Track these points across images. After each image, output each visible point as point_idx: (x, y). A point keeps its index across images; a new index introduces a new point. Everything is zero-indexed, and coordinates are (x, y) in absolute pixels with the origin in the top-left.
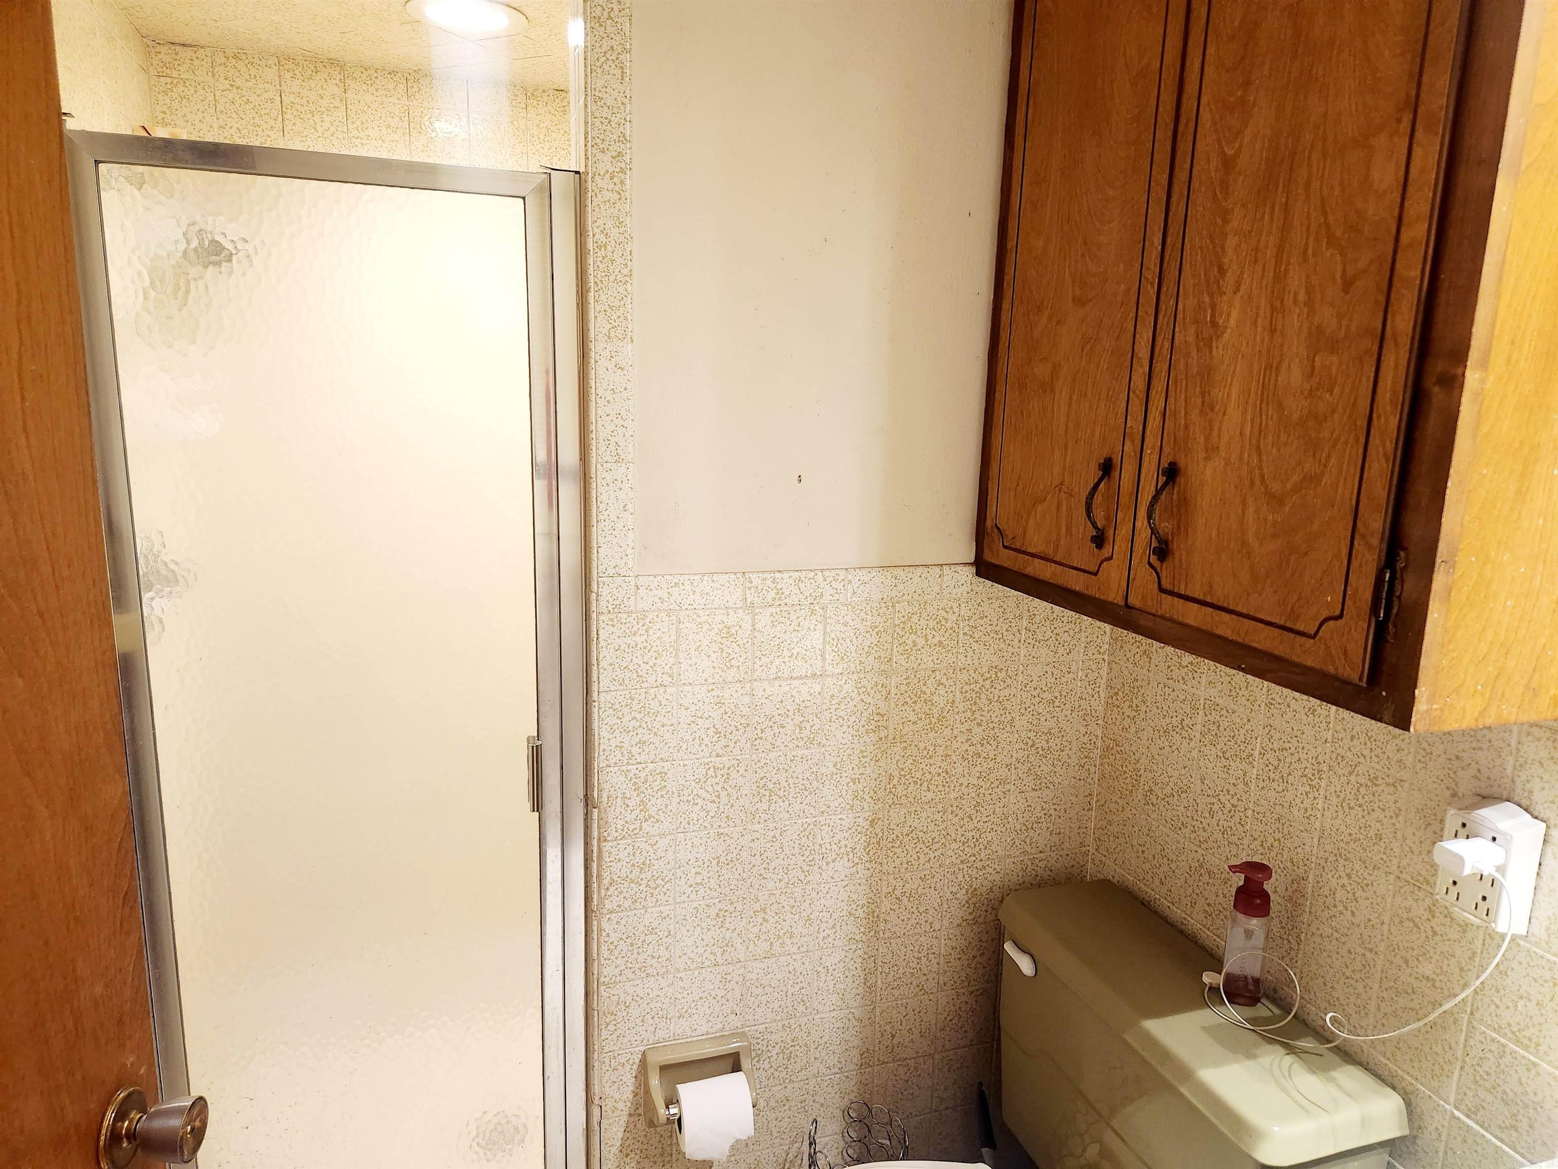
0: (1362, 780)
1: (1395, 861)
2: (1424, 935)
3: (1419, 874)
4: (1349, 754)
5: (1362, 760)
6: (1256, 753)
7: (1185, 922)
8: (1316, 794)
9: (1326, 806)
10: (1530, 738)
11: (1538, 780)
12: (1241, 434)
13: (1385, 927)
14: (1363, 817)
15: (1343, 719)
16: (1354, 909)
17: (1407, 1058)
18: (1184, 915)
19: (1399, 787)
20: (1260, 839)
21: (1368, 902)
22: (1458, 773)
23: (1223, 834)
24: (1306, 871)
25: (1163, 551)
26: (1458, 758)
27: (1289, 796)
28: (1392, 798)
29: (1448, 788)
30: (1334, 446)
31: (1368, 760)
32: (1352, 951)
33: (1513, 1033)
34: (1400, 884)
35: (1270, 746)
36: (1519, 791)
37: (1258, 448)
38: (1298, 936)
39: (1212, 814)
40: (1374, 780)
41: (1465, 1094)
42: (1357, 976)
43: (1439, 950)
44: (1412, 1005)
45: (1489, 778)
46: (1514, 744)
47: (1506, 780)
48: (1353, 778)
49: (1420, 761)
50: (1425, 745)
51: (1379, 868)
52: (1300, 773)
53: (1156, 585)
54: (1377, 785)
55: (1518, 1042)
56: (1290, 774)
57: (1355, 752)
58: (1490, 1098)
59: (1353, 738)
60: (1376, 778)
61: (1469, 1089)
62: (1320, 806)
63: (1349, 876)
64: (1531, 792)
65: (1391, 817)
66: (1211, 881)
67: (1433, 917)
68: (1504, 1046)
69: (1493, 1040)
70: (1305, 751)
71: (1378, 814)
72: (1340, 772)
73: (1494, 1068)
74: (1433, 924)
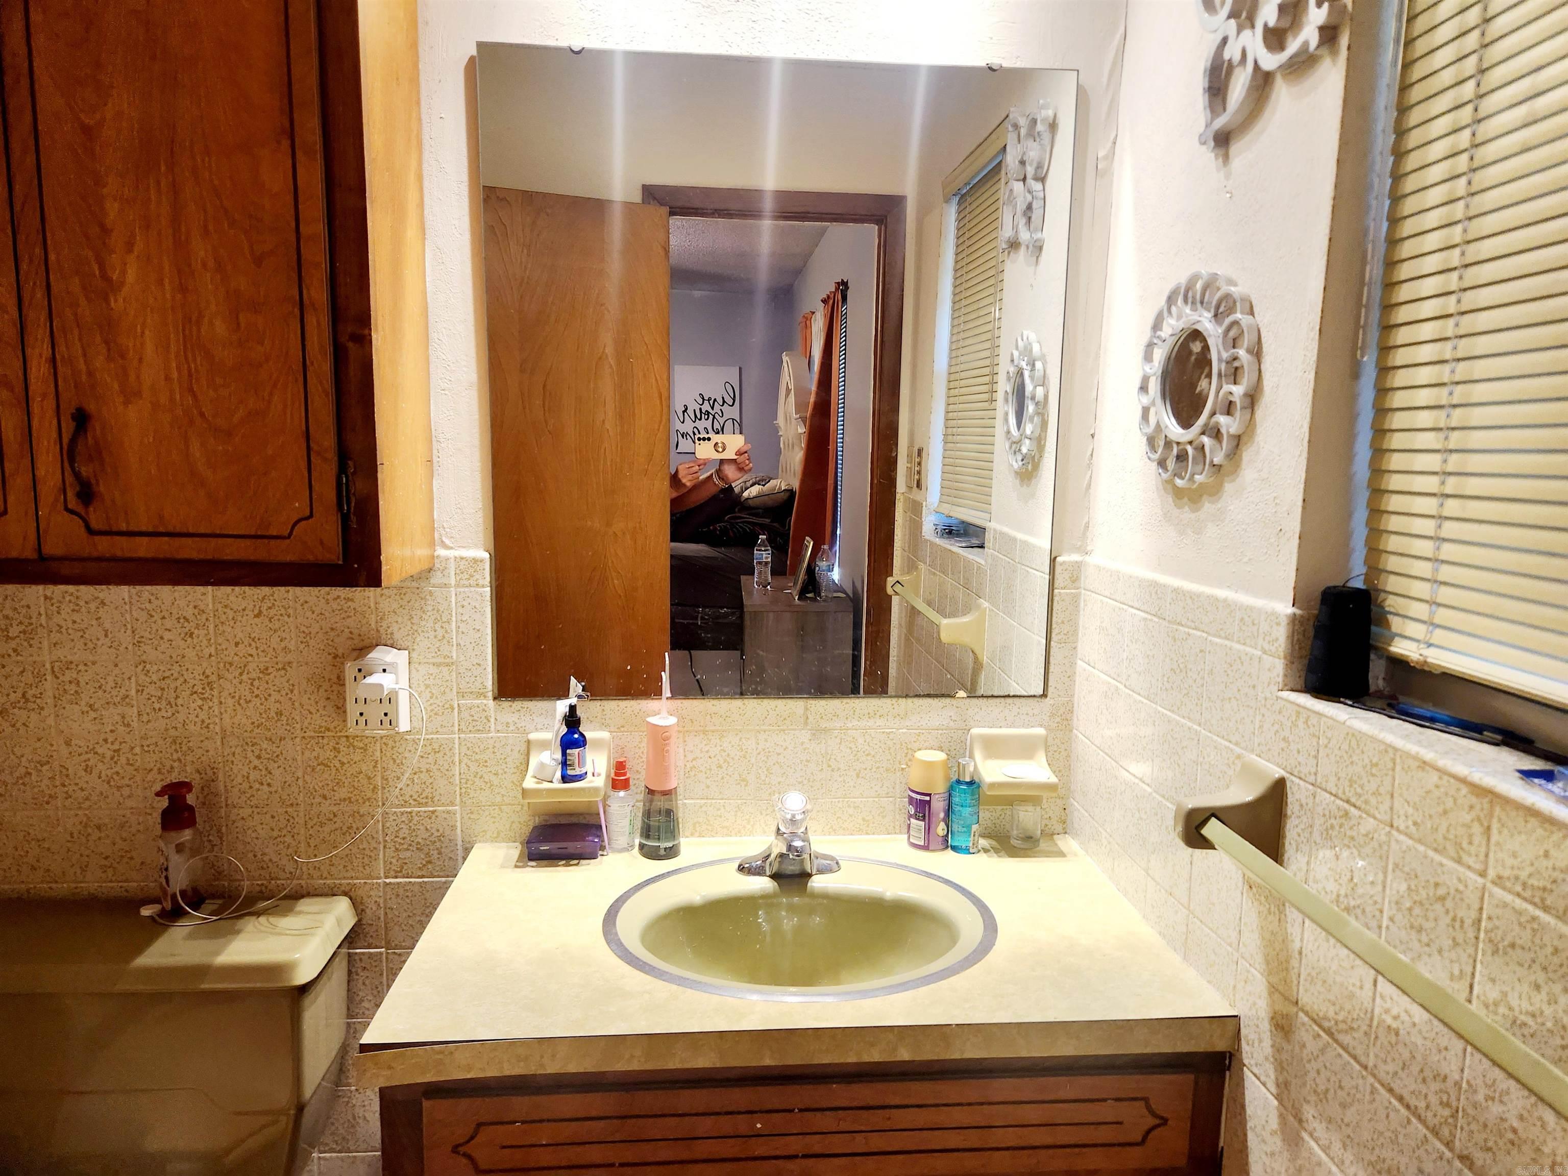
0: (254, 675)
1: (298, 726)
2: (334, 770)
3: (321, 727)
4: (236, 658)
5: (250, 659)
6: (133, 692)
7: (78, 890)
8: (211, 704)
9: (223, 710)
10: (384, 597)
11: (395, 624)
12: (168, 378)
13: (300, 782)
14: (261, 704)
15: (224, 631)
16: (269, 781)
17: (341, 867)
18: (74, 885)
19: (289, 669)
20: (156, 769)
21: (281, 768)
22: (335, 641)
23: (108, 782)
24: (214, 773)
25: (87, 494)
26: (332, 629)
27: (181, 717)
28: (284, 680)
29: (329, 654)
30: (275, 385)
31: (256, 657)
32: (275, 814)
33: (415, 800)
34: (306, 742)
35: (148, 680)
36: (384, 636)
37: (191, 390)
38: (219, 831)
39: (88, 770)
40: (265, 671)
41: (391, 863)
42: (284, 832)
43: (349, 775)
44: (337, 825)
45: (360, 635)
46: (372, 605)
47: (372, 632)
48: (245, 677)
49: (302, 642)
50: (303, 628)
51: (285, 738)
52: (188, 692)
53: (83, 529)
54: (269, 674)
55: (420, 804)
56: (177, 697)
57: (241, 655)
58: (408, 854)
59: (237, 644)
60: (267, 669)
61: (393, 857)
62: (216, 713)
63: (259, 757)
64: (392, 634)
65: (287, 694)
66: (103, 835)
67: (339, 752)
68: (410, 813)
69: (402, 813)
70: (190, 671)
71: (275, 696)
72: (230, 677)
73: (407, 832)
74: (340, 757)
